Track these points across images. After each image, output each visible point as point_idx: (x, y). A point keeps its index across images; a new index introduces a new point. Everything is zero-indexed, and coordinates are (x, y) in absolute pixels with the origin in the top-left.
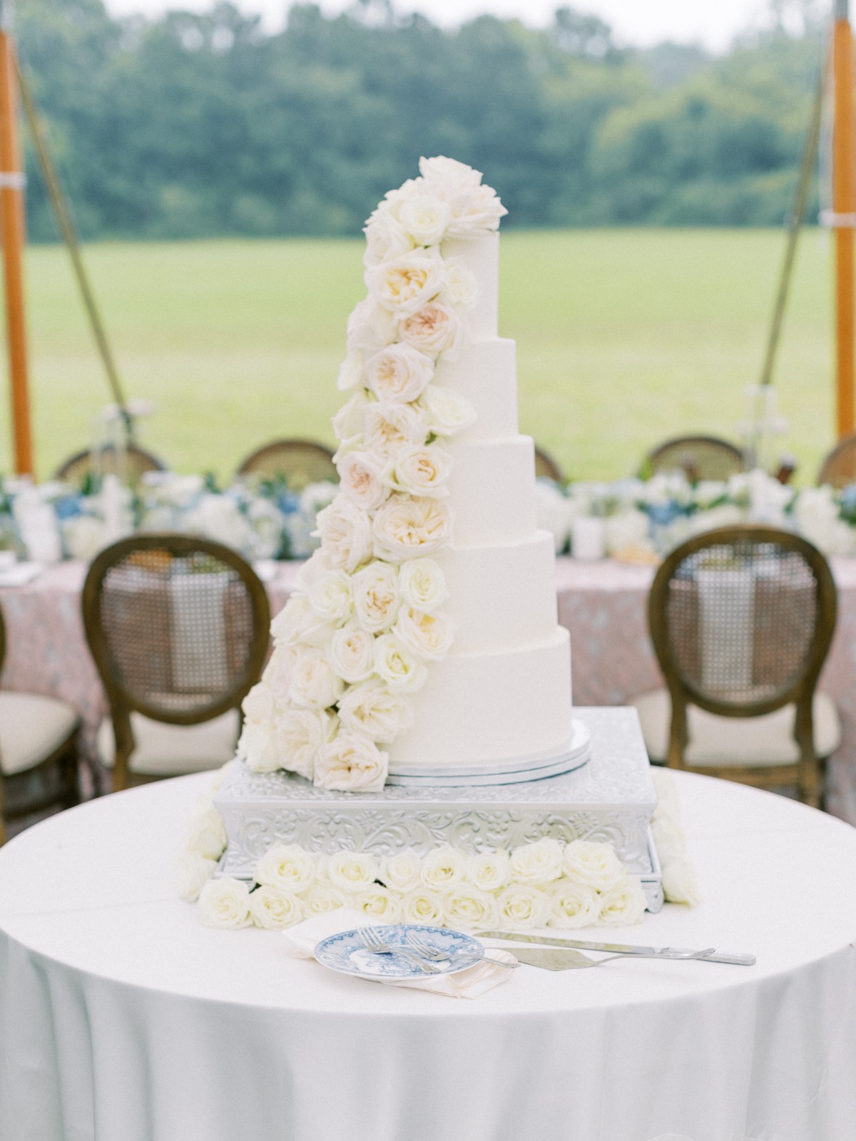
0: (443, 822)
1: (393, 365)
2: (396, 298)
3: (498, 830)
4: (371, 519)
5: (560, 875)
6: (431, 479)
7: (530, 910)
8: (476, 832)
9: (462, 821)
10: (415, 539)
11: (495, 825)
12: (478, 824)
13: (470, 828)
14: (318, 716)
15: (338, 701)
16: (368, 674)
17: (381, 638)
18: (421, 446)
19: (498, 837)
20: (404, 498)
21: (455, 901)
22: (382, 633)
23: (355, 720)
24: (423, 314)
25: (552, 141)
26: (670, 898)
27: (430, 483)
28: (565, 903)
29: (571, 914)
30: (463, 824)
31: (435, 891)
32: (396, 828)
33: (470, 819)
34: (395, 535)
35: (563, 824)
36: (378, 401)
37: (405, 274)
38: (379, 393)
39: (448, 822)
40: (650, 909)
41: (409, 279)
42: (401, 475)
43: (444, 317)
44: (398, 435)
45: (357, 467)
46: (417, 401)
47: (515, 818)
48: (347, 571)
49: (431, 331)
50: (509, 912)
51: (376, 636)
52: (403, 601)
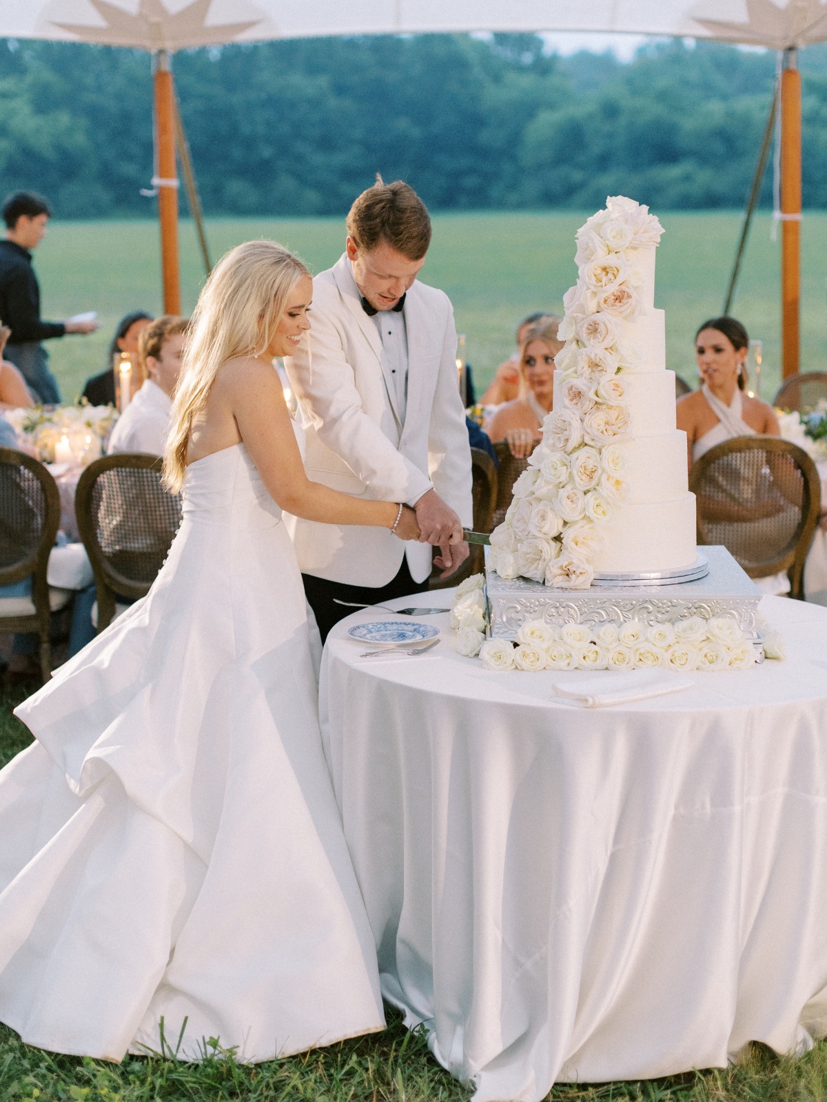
0: (629, 607)
1: (596, 326)
2: (600, 284)
3: (664, 611)
4: (582, 421)
5: (705, 638)
6: (620, 396)
7: (687, 659)
8: (649, 613)
9: (641, 606)
10: (610, 433)
11: (661, 609)
12: (651, 608)
13: (645, 610)
14: (548, 543)
15: (561, 533)
16: (582, 516)
17: (589, 494)
18: (614, 376)
19: (663, 616)
20: (604, 407)
21: (640, 654)
22: (589, 491)
23: (573, 545)
24: (616, 294)
25: (486, 137)
26: (769, 656)
27: (620, 398)
28: (708, 655)
29: (711, 662)
30: (641, 609)
31: (628, 648)
32: (599, 610)
33: (646, 605)
34: (598, 430)
35: (704, 608)
36: (585, 347)
37: (604, 269)
38: (586, 343)
39: (633, 607)
40: (758, 661)
41: (607, 273)
42: (602, 392)
43: (629, 297)
44: (600, 368)
45: (573, 388)
46: (611, 348)
47: (674, 604)
48: (565, 452)
49: (620, 304)
50: (674, 661)
51: (585, 494)
52: (603, 470)
